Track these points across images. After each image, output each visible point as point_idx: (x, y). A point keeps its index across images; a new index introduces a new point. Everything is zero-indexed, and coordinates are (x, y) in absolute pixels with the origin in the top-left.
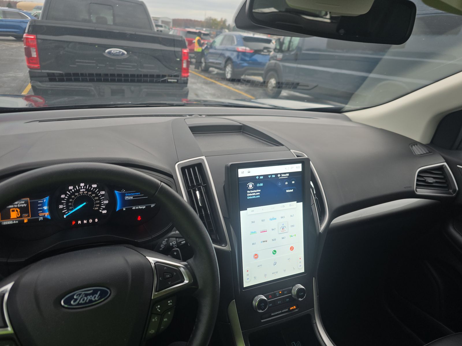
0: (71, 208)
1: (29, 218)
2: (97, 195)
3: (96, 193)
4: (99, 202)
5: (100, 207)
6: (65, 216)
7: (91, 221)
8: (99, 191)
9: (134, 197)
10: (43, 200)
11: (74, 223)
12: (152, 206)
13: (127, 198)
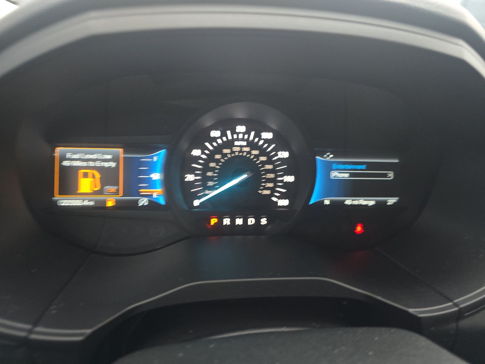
0: (210, 184)
1: (120, 197)
2: (269, 161)
3: (267, 154)
4: (272, 176)
5: (273, 190)
6: (196, 203)
7: (251, 221)
8: (276, 150)
9: (352, 175)
10: (152, 157)
11: (214, 221)
12: (391, 201)
13: (335, 174)
